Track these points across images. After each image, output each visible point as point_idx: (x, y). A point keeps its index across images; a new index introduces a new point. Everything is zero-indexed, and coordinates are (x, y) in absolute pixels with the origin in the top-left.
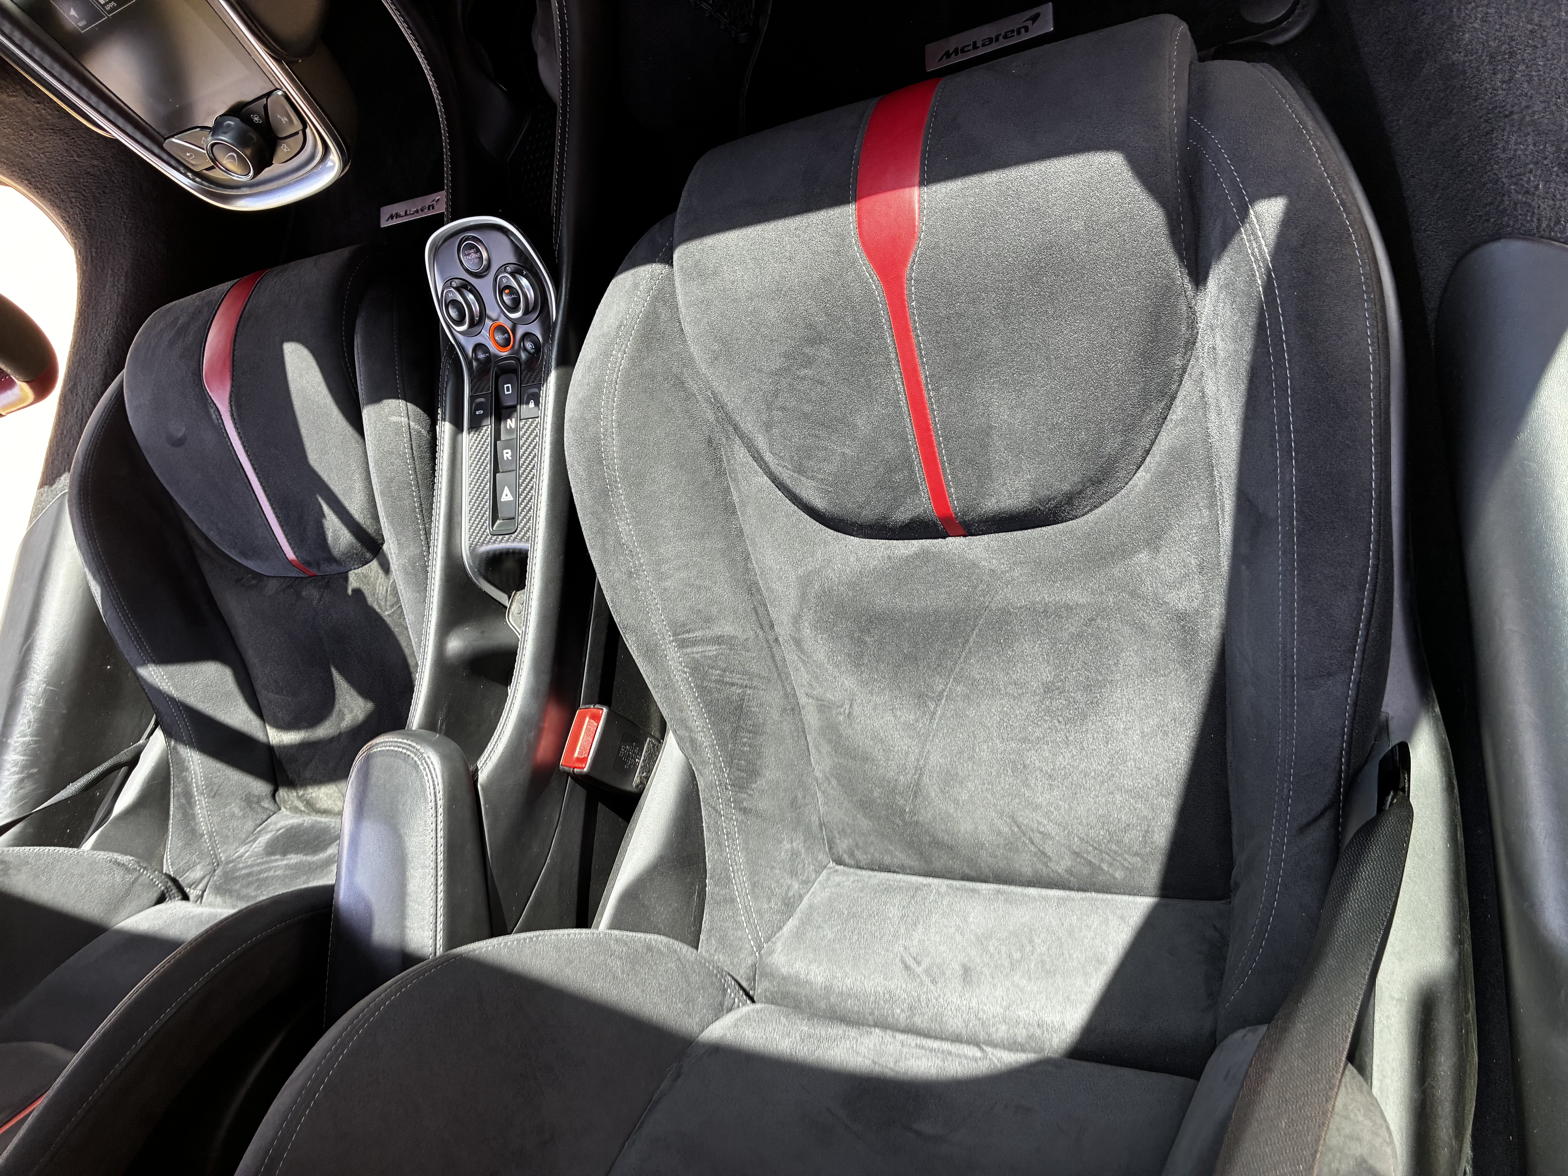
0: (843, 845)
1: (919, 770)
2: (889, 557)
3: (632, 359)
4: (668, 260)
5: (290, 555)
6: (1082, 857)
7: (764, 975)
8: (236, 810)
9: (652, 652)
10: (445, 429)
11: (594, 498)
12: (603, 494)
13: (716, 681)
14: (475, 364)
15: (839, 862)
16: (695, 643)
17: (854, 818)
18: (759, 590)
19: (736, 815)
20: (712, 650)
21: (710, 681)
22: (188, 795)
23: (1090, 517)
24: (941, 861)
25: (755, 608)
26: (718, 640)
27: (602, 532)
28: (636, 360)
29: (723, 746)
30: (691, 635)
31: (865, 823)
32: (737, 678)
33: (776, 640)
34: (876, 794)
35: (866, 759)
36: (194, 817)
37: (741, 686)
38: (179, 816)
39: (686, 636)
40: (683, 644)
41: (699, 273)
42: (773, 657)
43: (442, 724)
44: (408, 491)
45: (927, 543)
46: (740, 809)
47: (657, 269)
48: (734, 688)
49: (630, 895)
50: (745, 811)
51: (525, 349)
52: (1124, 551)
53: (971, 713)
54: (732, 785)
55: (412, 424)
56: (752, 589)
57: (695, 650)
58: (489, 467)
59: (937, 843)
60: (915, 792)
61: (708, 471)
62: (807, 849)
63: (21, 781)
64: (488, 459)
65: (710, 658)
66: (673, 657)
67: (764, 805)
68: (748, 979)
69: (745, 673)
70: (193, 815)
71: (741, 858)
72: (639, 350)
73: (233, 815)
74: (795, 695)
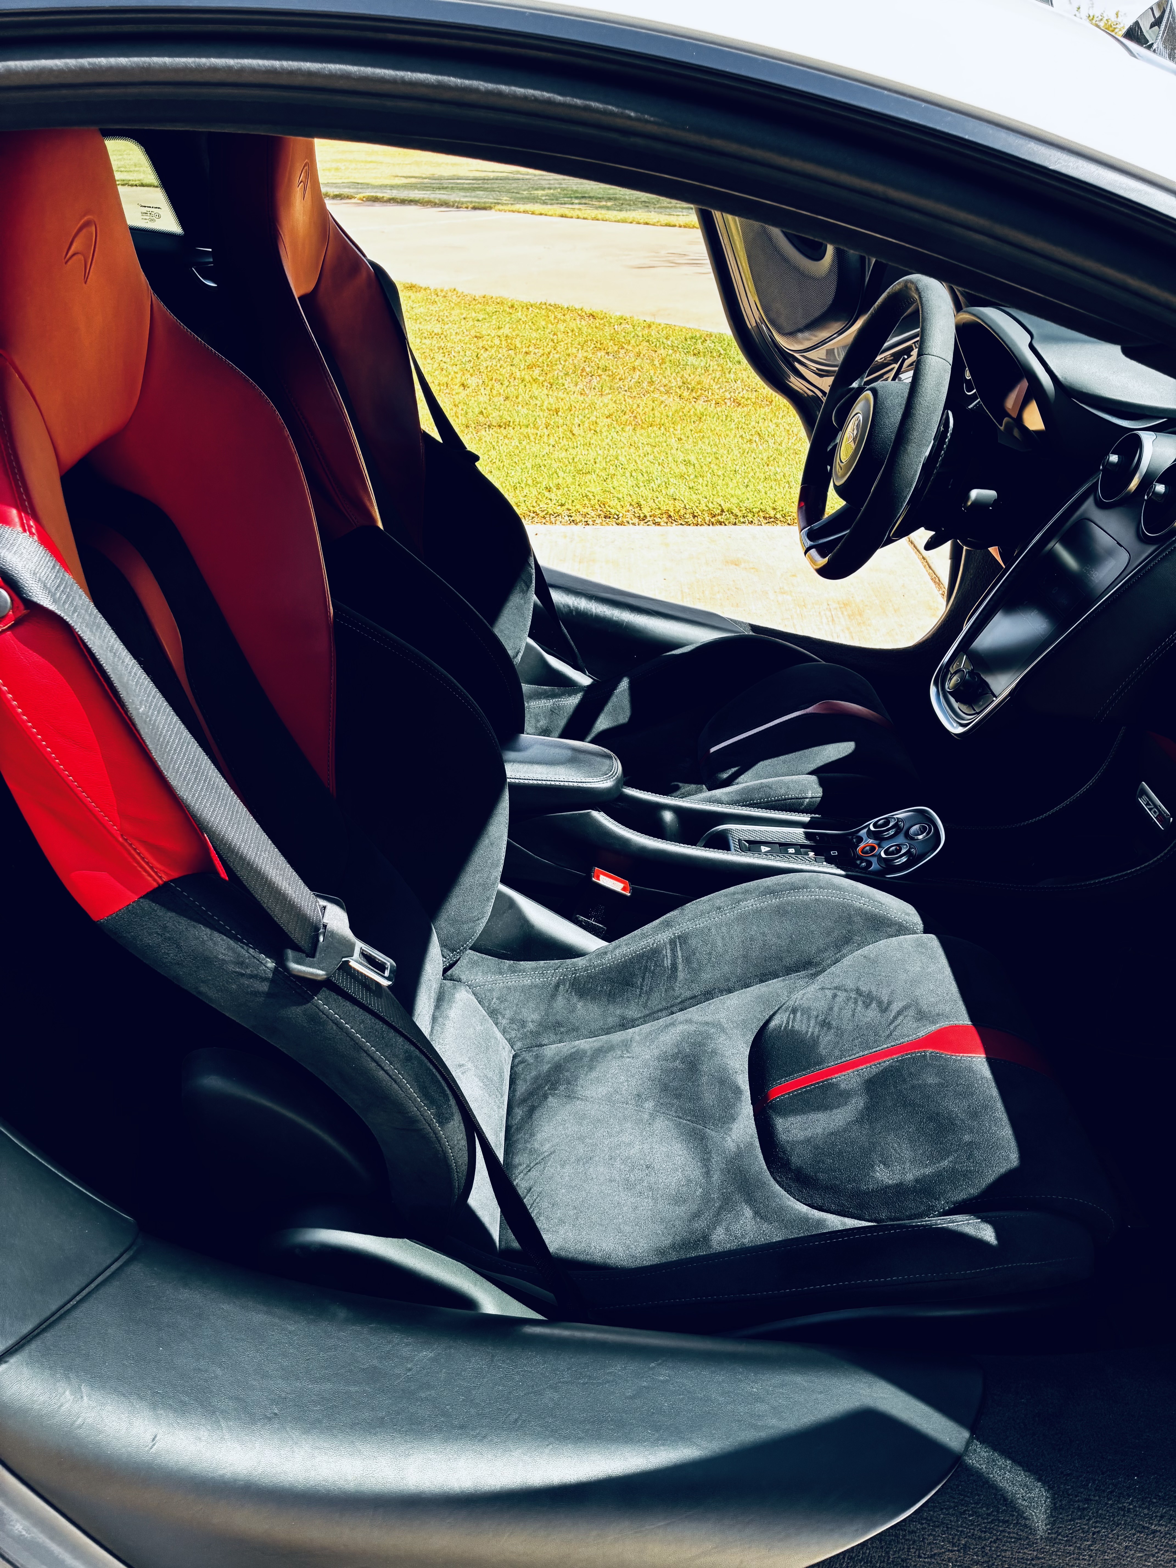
0: (529, 1057)
1: (585, 1099)
2: (736, 1072)
3: (860, 909)
4: (926, 931)
5: (713, 750)
6: (528, 1193)
7: (454, 985)
8: (541, 723)
9: (668, 924)
10: (806, 818)
11: (768, 886)
12: (771, 892)
13: (646, 967)
14: (850, 837)
15: (514, 1057)
16: (673, 950)
17: (548, 1063)
18: (708, 1000)
19: (555, 980)
20: (668, 962)
21: (647, 962)
22: (553, 696)
23: (773, 1182)
24: (519, 1112)
25: (696, 996)
26: (674, 966)
27: (746, 892)
28: (860, 912)
29: (603, 972)
30: (678, 949)
31: (546, 1067)
32: (648, 981)
33: (673, 1013)
34: (566, 1074)
35: (591, 1068)
36: (540, 698)
37: (642, 985)
38: (540, 691)
39: (678, 943)
40: (672, 942)
41: (921, 944)
42: (661, 1010)
43: (619, 805)
44: (764, 796)
45: (748, 1094)
46: (558, 983)
47: (920, 926)
48: (641, 980)
49: (512, 904)
50: (557, 986)
51: (861, 863)
52: (750, 1200)
53: (629, 1125)
54: (575, 977)
55: (808, 800)
56: (708, 995)
57: (668, 951)
58: (783, 841)
59: (532, 1110)
60: (569, 1097)
61: (788, 961)
62: (525, 1034)
63: (569, 607)
64: (788, 841)
65: (663, 961)
66: (664, 937)
67: (560, 1002)
68: (451, 975)
69: (651, 989)
70: (541, 698)
71: (527, 982)
72: (866, 914)
73: (538, 721)
74: (633, 1027)
